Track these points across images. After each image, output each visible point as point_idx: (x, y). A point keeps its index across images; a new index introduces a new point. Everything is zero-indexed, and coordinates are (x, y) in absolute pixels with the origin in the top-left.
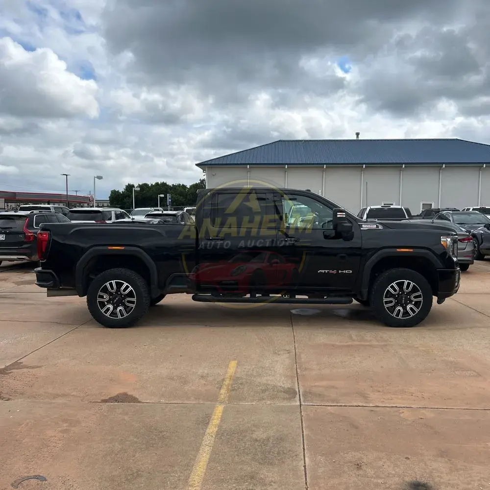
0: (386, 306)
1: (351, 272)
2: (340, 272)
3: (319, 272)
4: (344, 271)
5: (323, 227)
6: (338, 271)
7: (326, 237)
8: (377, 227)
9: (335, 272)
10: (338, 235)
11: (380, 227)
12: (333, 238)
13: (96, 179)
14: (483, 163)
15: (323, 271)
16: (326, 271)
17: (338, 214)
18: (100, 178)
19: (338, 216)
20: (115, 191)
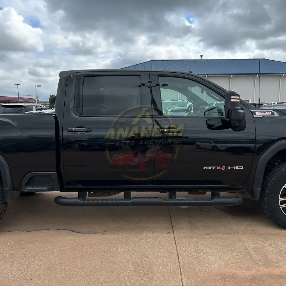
0: (282, 206)
1: (242, 168)
2: (229, 168)
3: (204, 168)
4: (234, 168)
5: (205, 115)
6: (227, 168)
7: (210, 127)
8: (273, 114)
9: (223, 168)
10: (226, 125)
11: (276, 114)
12: (219, 128)
13: (37, 87)
14: (283, 74)
15: (210, 168)
16: (214, 168)
17: (232, 97)
18: (39, 86)
19: (232, 100)
20: (52, 95)
